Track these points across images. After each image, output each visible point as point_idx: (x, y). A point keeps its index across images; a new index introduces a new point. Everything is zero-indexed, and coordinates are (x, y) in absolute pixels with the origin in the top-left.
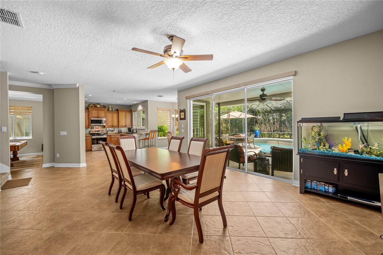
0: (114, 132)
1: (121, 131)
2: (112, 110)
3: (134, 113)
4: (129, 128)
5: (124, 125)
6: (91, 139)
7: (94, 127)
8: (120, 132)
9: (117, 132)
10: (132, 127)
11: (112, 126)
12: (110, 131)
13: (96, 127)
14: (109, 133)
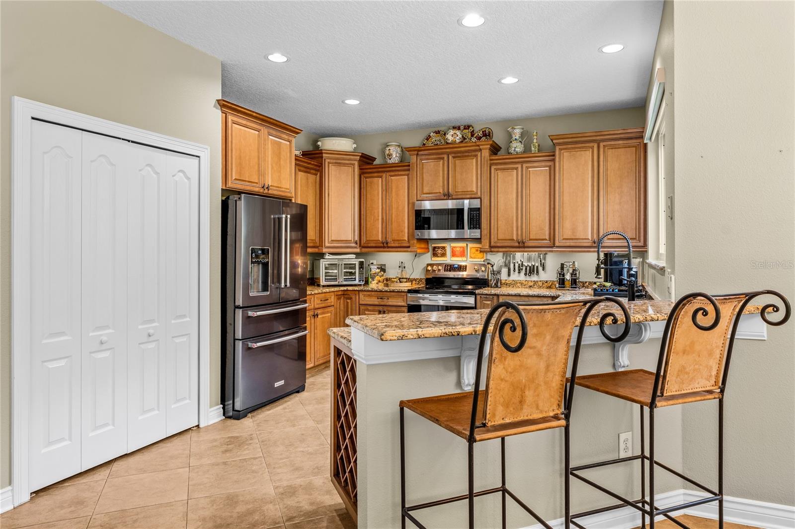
1: (574, 273)
4: (606, 255)
6: (405, 310)
8: (568, 277)
9: (554, 277)
10: (644, 246)
11: (517, 244)
12: (519, 273)
13: (454, 249)
14: (514, 284)
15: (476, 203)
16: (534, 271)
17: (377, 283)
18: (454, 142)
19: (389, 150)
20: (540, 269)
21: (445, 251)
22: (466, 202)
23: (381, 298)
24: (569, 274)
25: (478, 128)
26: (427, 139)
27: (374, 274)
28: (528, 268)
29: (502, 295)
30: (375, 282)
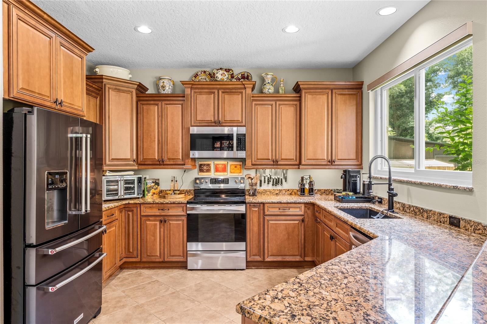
0: (286, 186)
1: (311, 184)
2: (277, 91)
3: (371, 93)
4: (345, 171)
5: (324, 155)
6: (185, 218)
7: (212, 163)
8: (307, 187)
9: (296, 187)
10: (361, 164)
11: (272, 163)
12: (268, 184)
13: (217, 166)
14: (265, 192)
15: (243, 130)
16: (279, 183)
17: (152, 195)
18: (222, 80)
19: (163, 82)
20: (284, 181)
21: (210, 167)
22: (235, 129)
23: (162, 210)
24: (307, 184)
25: (237, 72)
26: (195, 77)
27: (149, 187)
28: (275, 180)
29: (267, 203)
30: (151, 194)
